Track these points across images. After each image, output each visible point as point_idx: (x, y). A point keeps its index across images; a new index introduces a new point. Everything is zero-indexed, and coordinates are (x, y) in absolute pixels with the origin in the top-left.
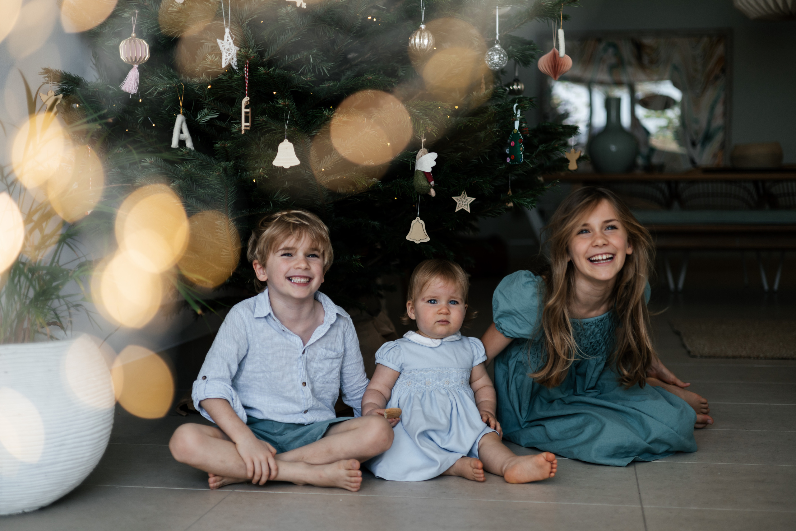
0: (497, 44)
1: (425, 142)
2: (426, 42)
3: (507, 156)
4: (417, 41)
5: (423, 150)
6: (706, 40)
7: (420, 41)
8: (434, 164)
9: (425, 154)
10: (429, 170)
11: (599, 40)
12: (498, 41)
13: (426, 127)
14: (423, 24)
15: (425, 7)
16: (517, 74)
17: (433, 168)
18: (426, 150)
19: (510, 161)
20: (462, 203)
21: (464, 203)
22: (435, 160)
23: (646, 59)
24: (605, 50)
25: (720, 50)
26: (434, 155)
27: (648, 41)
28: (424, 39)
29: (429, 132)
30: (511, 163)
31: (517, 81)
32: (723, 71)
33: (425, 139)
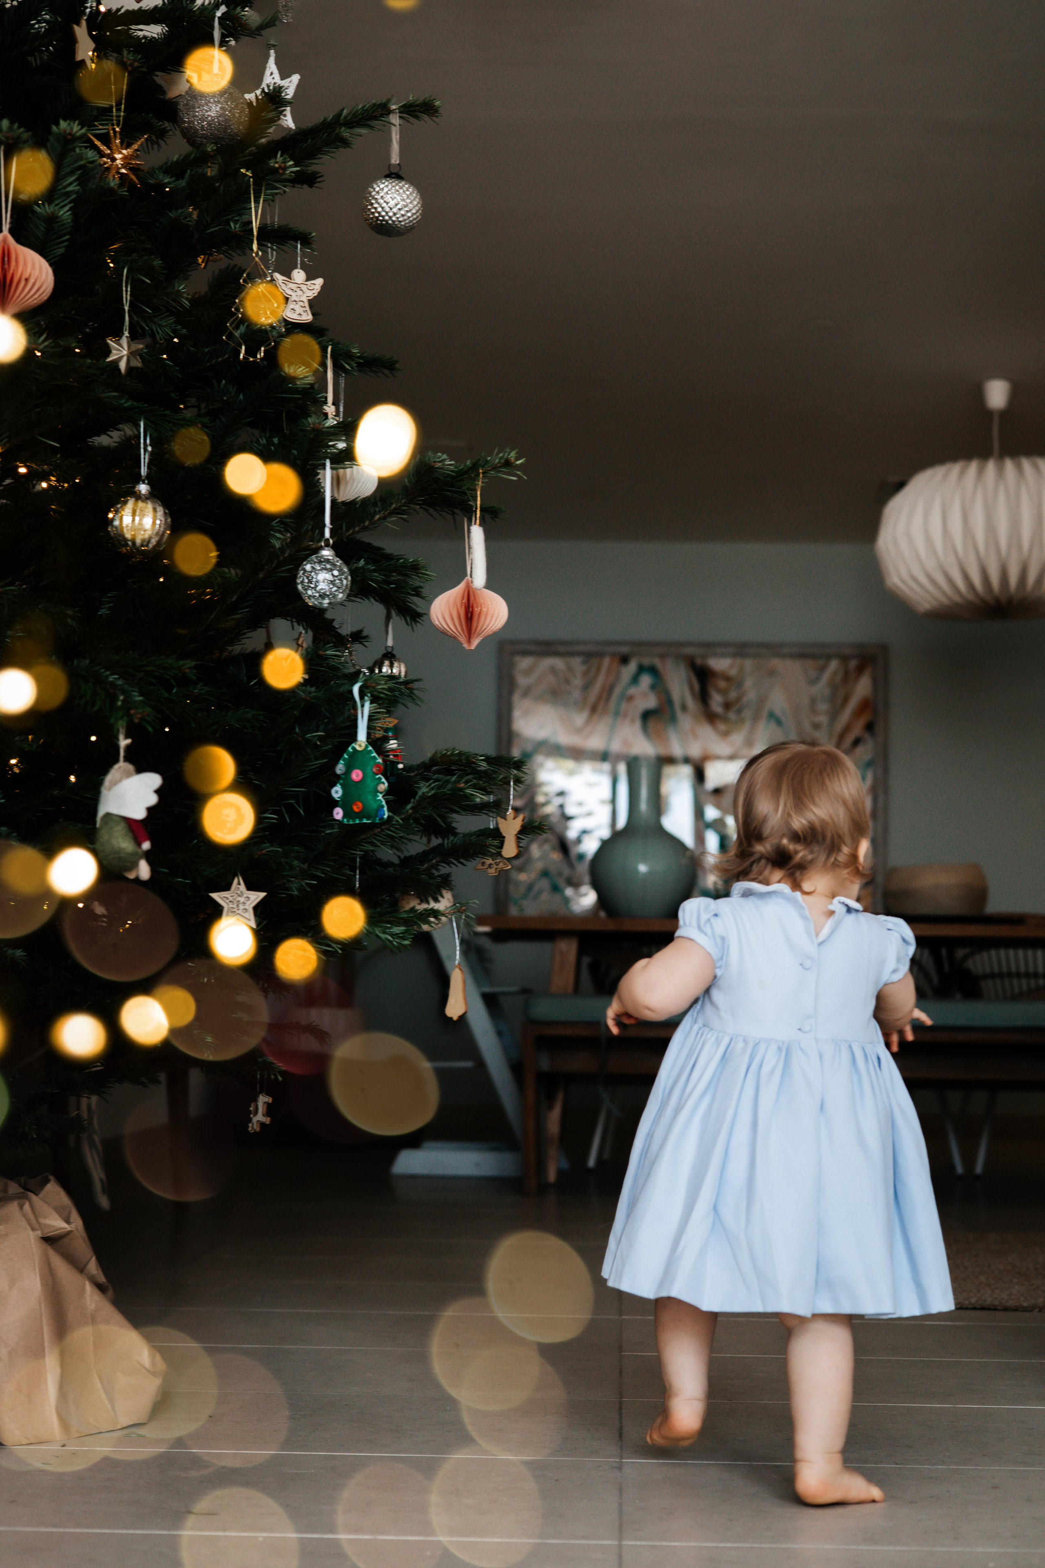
0: (326, 548)
1: (128, 747)
2: (148, 522)
3: (335, 803)
4: (127, 520)
5: (122, 765)
6: (834, 664)
7: (133, 520)
8: (153, 800)
9: (128, 775)
10: (139, 814)
11: (624, 660)
12: (328, 540)
13: (129, 709)
14: (144, 483)
15: (150, 445)
16: (390, 643)
17: (150, 810)
18: (130, 767)
19: (344, 817)
20: (238, 906)
21: (241, 907)
22: (157, 791)
23: (716, 701)
24: (635, 680)
25: (863, 687)
26: (154, 780)
27: (719, 664)
28: (142, 516)
29: (136, 721)
30: (348, 821)
31: (390, 656)
32: (870, 727)
33: (129, 741)
